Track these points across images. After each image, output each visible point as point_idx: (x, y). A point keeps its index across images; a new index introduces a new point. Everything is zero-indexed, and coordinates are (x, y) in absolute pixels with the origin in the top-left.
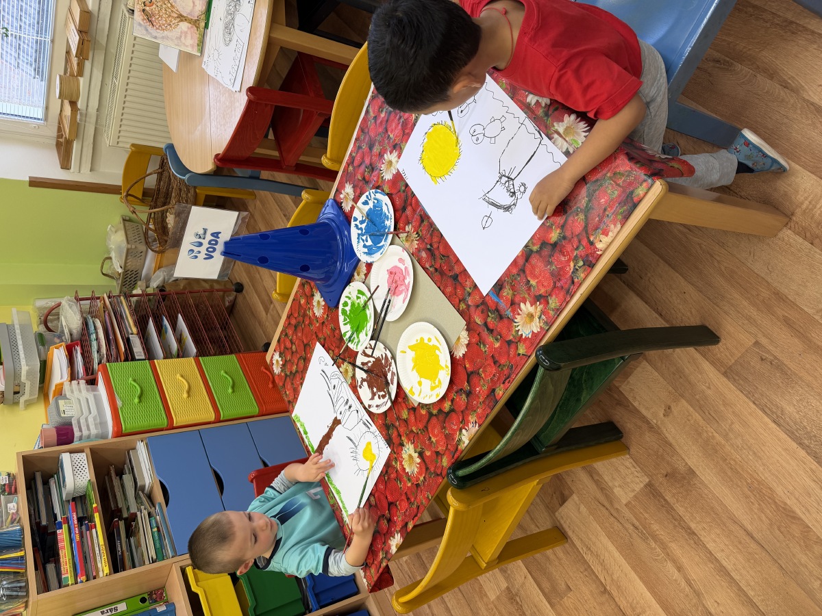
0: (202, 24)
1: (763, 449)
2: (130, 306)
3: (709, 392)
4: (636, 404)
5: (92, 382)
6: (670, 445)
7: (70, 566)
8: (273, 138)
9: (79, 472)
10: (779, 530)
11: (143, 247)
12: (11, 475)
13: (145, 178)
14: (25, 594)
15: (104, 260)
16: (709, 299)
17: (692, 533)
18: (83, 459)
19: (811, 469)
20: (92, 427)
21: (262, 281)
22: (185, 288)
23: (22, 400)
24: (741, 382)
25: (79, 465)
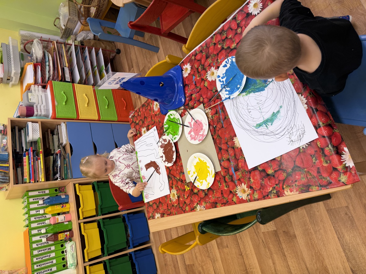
1: (328, 244)
3: (317, 213)
5: (44, 87)
6: (291, 222)
7: (28, 178)
9: (35, 132)
11: (76, 19)
12: (5, 126)
14: (8, 181)
15: (56, 19)
17: (284, 255)
18: (37, 126)
19: (343, 261)
20: (43, 111)
21: (130, 54)
23: (11, 83)
24: (333, 217)
25: (36, 129)
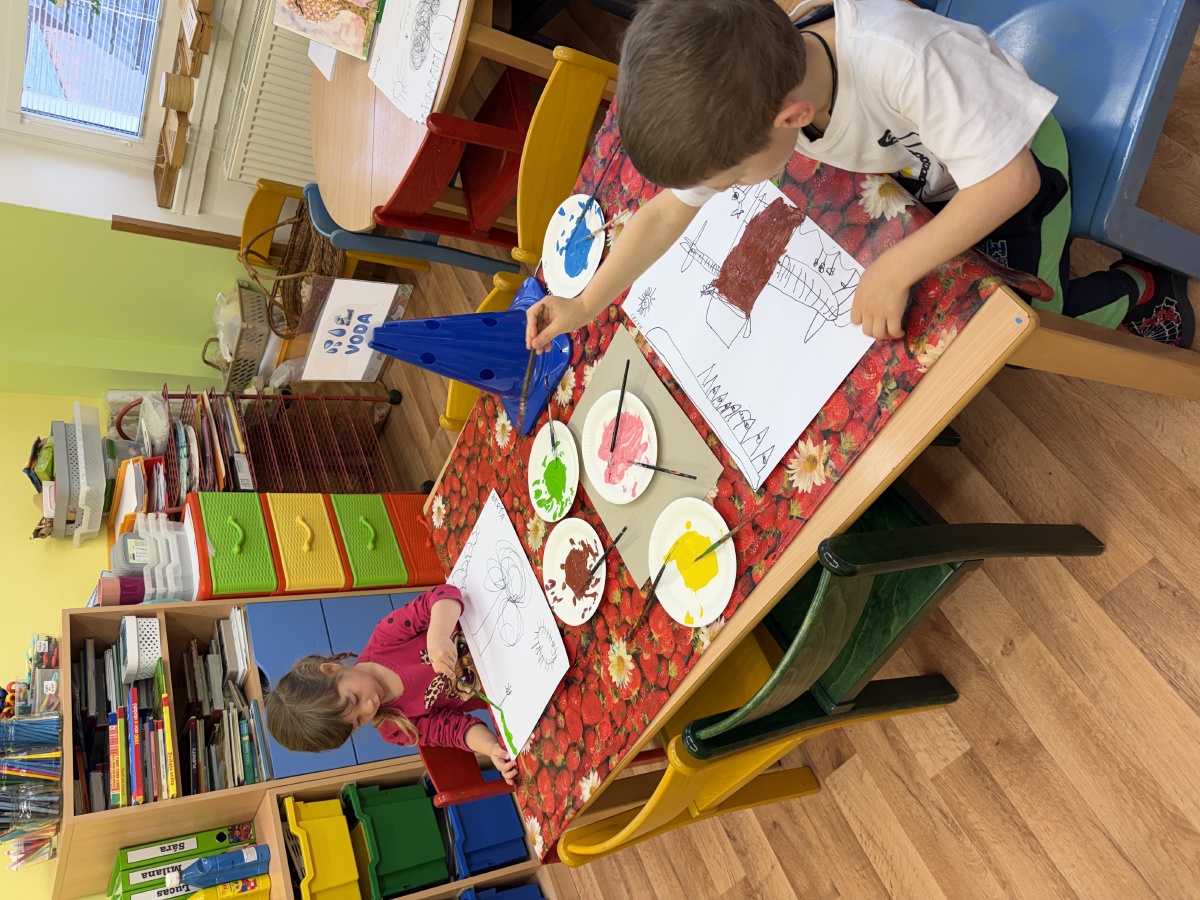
0: (373, 15)
1: (1150, 722)
2: (239, 412)
3: (1074, 627)
4: (961, 632)
5: (176, 517)
6: (1008, 699)
7: (123, 779)
8: (461, 186)
9: (146, 645)
10: (1163, 845)
11: (263, 328)
12: (53, 641)
13: (274, 228)
14: (57, 812)
15: (208, 342)
16: (1088, 487)
17: (1028, 834)
18: (155, 627)
20: (170, 582)
21: (429, 390)
22: (319, 391)
23: (77, 533)
24: (1125, 617)
25: (148, 635)
